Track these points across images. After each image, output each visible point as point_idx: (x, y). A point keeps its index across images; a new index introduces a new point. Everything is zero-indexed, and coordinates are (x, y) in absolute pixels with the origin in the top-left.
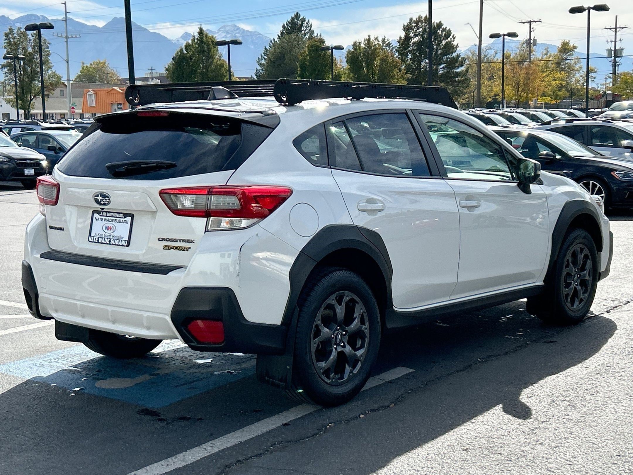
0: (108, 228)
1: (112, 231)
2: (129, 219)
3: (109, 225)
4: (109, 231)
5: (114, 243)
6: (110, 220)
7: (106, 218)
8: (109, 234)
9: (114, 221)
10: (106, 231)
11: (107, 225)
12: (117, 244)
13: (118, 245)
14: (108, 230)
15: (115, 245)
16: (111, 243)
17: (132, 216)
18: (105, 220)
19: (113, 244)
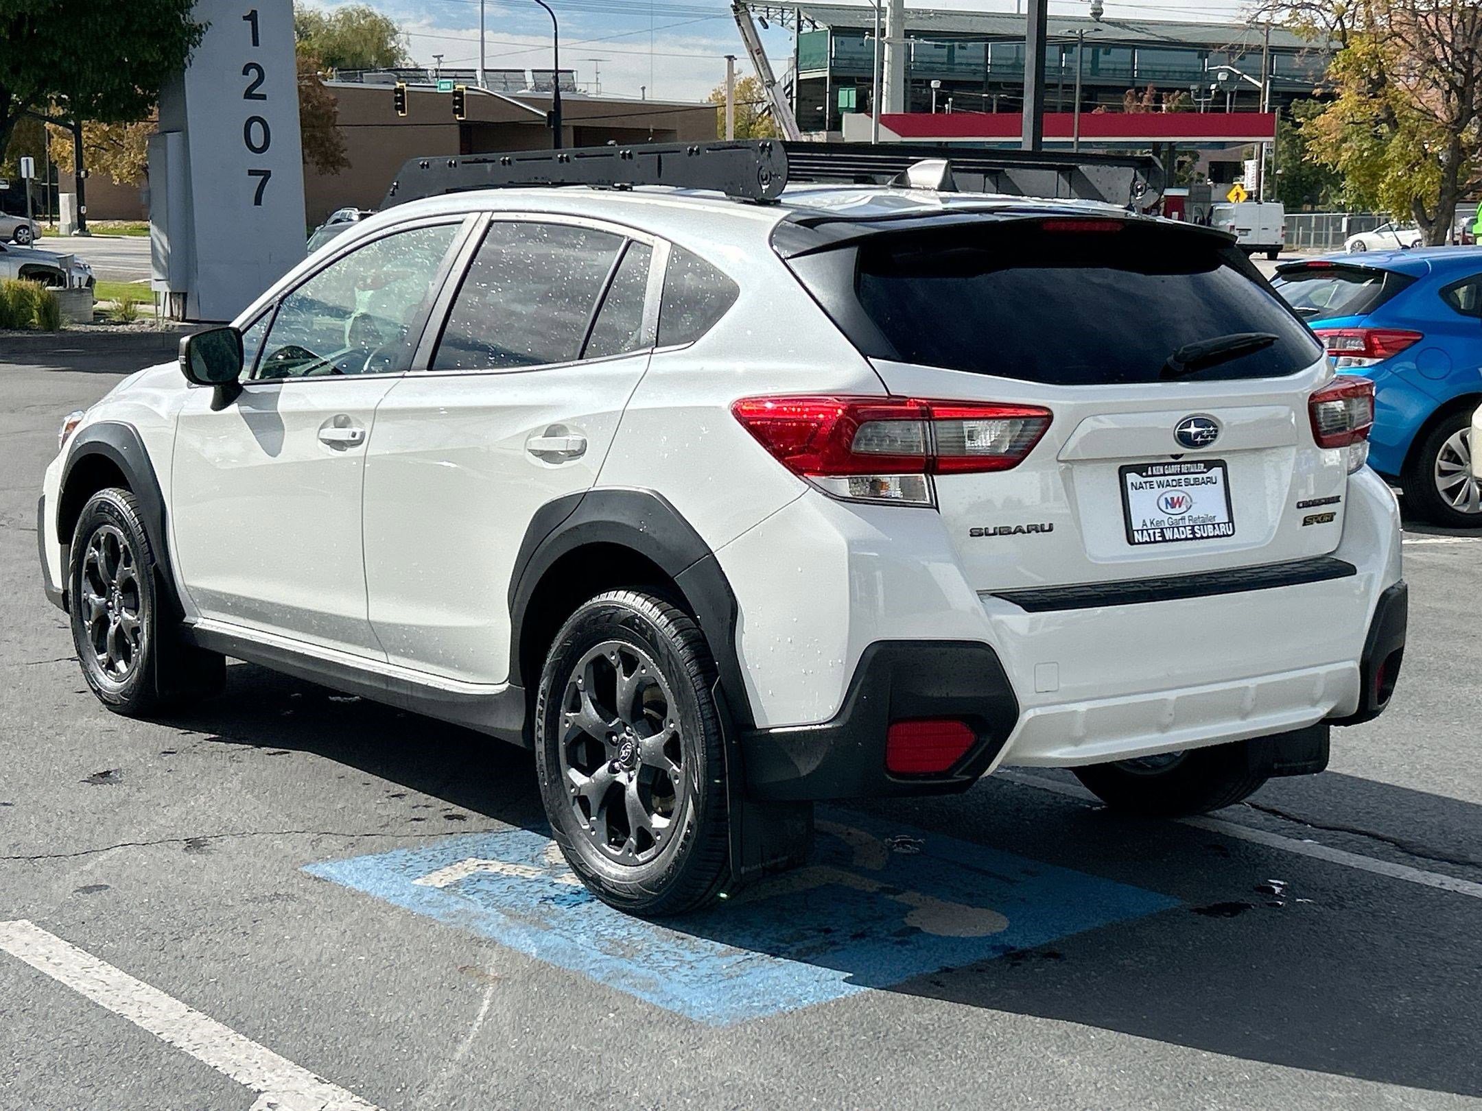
0: (1172, 503)
1: (1184, 508)
2: (1217, 472)
3: (1175, 494)
4: (1177, 510)
5: (1205, 535)
6: (1174, 483)
7: (1162, 478)
8: (1180, 517)
9: (1183, 483)
10: (1170, 510)
11: (1169, 496)
12: (1211, 535)
13: (1214, 537)
14: (1173, 507)
15: (1208, 537)
16: (1198, 536)
17: (1222, 464)
18: (1160, 485)
19: (1202, 538)
